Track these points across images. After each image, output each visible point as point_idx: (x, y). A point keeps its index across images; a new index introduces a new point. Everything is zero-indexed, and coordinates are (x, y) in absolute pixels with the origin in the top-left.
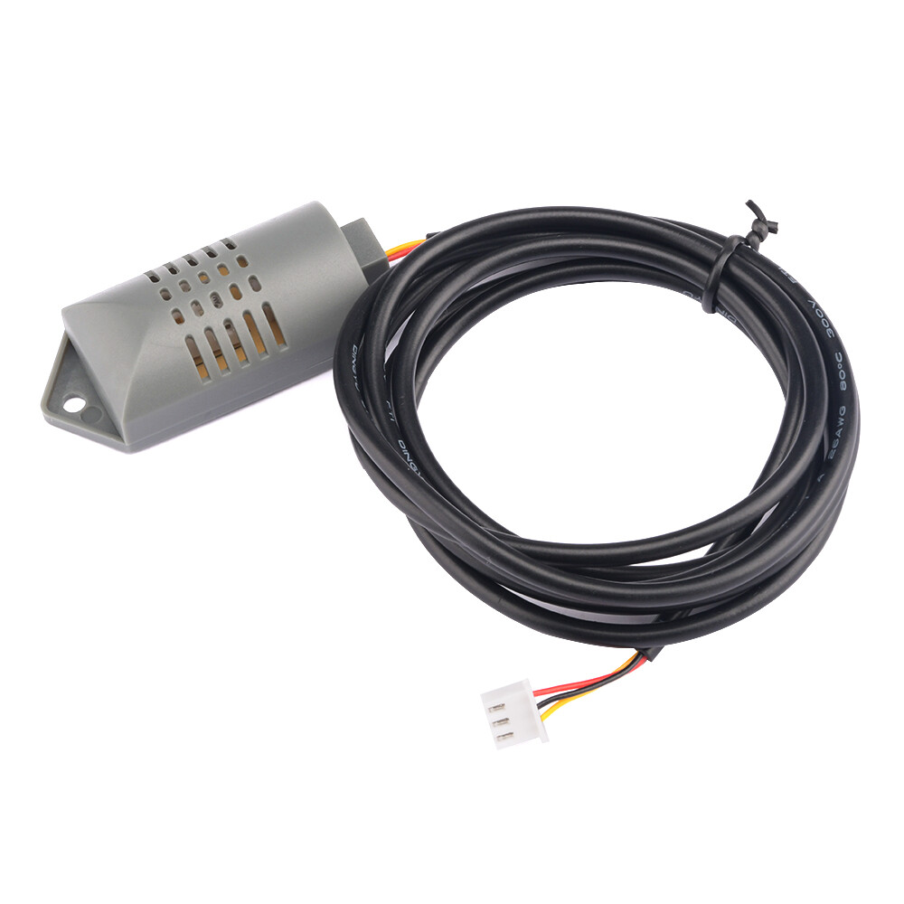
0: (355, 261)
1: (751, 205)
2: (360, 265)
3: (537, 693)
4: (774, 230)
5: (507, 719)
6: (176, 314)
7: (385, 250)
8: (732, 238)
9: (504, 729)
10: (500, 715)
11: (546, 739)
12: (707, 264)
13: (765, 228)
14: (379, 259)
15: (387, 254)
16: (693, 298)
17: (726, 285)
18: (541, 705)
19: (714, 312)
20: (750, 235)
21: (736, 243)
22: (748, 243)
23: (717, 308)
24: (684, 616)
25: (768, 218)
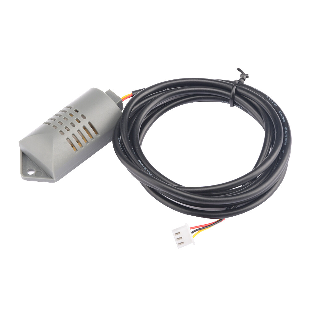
0: (113, 102)
1: (239, 69)
2: (116, 103)
3: (191, 228)
4: (247, 77)
5: (181, 237)
6: (61, 132)
7: (121, 98)
8: (235, 81)
9: (180, 241)
10: (178, 236)
11: (194, 244)
12: (230, 90)
13: (245, 77)
14: (120, 101)
15: (122, 99)
16: (226, 103)
17: (236, 96)
18: (192, 232)
19: (233, 106)
20: (240, 79)
21: (237, 82)
22: (240, 82)
23: (234, 104)
24: (235, 208)
25: (245, 73)
